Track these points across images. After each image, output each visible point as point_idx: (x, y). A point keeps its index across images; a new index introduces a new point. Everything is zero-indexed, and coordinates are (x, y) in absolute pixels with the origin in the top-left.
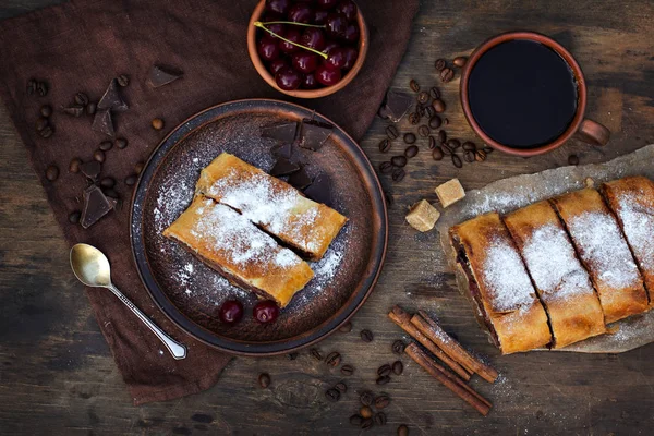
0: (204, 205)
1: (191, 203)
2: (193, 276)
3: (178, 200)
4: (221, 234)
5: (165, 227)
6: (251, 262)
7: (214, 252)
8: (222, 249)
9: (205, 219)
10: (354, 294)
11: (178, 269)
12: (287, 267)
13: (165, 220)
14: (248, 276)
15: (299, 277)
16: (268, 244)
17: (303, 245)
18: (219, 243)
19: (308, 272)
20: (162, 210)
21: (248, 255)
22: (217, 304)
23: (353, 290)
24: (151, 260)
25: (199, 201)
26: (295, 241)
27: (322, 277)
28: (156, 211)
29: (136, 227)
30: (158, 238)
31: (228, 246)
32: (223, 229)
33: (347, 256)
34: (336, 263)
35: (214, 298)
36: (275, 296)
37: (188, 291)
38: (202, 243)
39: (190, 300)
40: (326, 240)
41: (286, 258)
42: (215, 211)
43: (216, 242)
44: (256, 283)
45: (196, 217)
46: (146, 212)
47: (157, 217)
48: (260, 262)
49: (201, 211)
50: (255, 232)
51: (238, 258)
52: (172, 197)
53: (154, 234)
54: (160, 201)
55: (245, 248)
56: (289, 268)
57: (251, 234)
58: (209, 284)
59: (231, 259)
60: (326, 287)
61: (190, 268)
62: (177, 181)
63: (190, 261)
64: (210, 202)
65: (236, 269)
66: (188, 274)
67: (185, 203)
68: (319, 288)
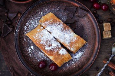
0: (40, 28)
1: (37, 26)
2: (33, 50)
3: (33, 25)
4: (43, 39)
5: (27, 32)
6: (51, 50)
7: (39, 45)
8: (42, 44)
9: (39, 33)
10: (84, 67)
11: (29, 47)
12: (62, 54)
13: (28, 30)
14: (49, 55)
15: (66, 58)
16: (58, 46)
17: (69, 48)
18: (42, 42)
19: (70, 57)
20: (27, 27)
21: (50, 48)
22: (39, 61)
23: (84, 66)
24: (20, 42)
25: (39, 27)
26: (67, 47)
27: (75, 59)
28: (25, 27)
29: (17, 31)
30: (24, 35)
31: (44, 43)
32: (44, 38)
33: (84, 54)
34: (80, 56)
35: (38, 59)
36: (56, 63)
37: (30, 55)
38: (36, 41)
39: (30, 58)
40: (78, 48)
41: (63, 52)
42: (43, 31)
43: (41, 41)
44: (51, 58)
45: (37, 32)
46: (21, 27)
47: (25, 29)
48: (54, 51)
49: (38, 30)
50: (54, 41)
51: (47, 48)
52: (32, 23)
53: (23, 34)
54: (27, 24)
55: (50, 45)
56: (63, 55)
57: (53, 41)
58: (38, 54)
59: (45, 48)
60: (75, 63)
61: (32, 47)
62: (34, 19)
63: (33, 45)
64: (42, 28)
65: (46, 52)
66: (31, 49)
67: (35, 26)
68: (73, 62)
